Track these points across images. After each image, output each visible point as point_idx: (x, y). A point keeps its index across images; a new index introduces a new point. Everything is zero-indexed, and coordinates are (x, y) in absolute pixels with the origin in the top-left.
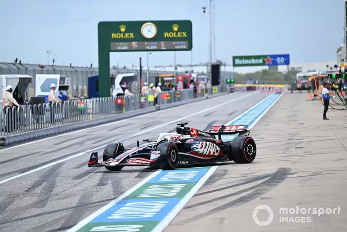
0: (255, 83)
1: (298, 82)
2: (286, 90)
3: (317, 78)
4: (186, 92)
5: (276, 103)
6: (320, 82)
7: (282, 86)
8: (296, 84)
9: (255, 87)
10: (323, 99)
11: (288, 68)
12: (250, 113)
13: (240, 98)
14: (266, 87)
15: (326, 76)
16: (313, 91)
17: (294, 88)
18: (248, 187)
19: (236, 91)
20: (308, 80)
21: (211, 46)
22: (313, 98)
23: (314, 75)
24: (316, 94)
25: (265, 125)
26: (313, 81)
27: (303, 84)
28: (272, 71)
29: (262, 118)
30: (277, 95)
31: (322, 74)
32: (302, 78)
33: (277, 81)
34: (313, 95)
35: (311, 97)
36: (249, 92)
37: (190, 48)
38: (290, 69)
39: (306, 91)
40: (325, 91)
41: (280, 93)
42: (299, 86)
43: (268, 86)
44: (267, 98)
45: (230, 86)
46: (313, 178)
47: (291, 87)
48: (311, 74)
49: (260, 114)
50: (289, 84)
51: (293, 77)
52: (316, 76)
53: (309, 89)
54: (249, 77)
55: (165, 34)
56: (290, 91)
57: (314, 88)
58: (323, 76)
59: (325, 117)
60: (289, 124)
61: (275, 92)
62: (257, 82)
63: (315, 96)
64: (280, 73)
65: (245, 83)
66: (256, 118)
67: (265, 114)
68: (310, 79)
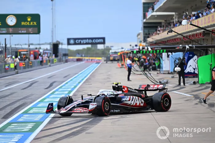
0: (82, 56)
1: (110, 56)
2: (103, 61)
3: (124, 54)
4: (36, 62)
5: (96, 70)
6: (125, 56)
7: (100, 58)
8: (109, 57)
9: (82, 59)
10: (127, 67)
11: (104, 46)
12: (79, 76)
13: (72, 66)
14: (90, 59)
15: (129, 52)
16: (121, 62)
17: (108, 60)
18: (77, 126)
19: (69, 61)
20: (117, 54)
21: (52, 32)
22: (121, 67)
23: (122, 51)
24: (123, 64)
25: (89, 84)
26: (121, 55)
27: (114, 57)
28: (93, 48)
29: (86, 80)
30: (97, 64)
31: (127, 51)
32: (114, 53)
33: (97, 55)
34: (121, 65)
35: (120, 66)
36: (78, 62)
37: (39, 32)
38: (105, 47)
39: (116, 62)
40: (129, 62)
41: (99, 63)
42: (111, 58)
43: (91, 58)
44: (90, 66)
45: (65, 58)
46: (120, 120)
47: (107, 59)
48: (120, 50)
49: (85, 77)
50: (105, 57)
51: (107, 52)
52: (123, 52)
53: (118, 60)
54: (78, 52)
55: (22, 23)
56: (105, 62)
57: (122, 60)
58: (128, 52)
59: (129, 79)
60: (104, 84)
61: (96, 62)
62: (83, 55)
63: (122, 65)
64: (99, 50)
65: (75, 56)
66: (83, 80)
67: (89, 77)
68: (119, 54)
